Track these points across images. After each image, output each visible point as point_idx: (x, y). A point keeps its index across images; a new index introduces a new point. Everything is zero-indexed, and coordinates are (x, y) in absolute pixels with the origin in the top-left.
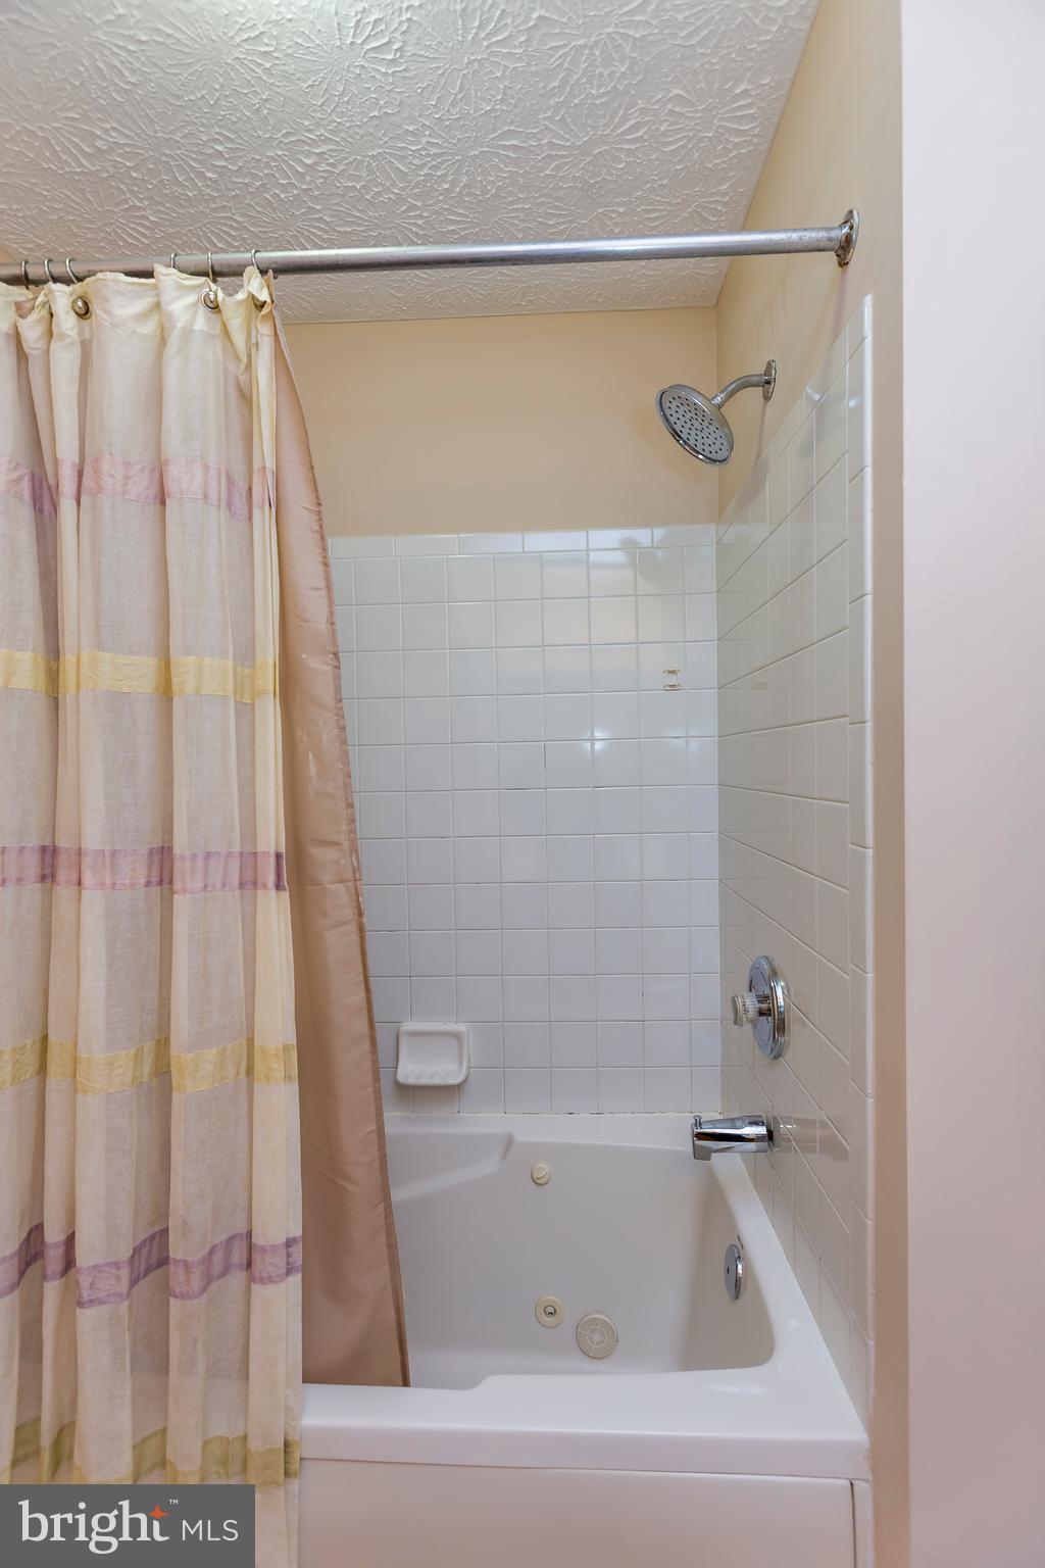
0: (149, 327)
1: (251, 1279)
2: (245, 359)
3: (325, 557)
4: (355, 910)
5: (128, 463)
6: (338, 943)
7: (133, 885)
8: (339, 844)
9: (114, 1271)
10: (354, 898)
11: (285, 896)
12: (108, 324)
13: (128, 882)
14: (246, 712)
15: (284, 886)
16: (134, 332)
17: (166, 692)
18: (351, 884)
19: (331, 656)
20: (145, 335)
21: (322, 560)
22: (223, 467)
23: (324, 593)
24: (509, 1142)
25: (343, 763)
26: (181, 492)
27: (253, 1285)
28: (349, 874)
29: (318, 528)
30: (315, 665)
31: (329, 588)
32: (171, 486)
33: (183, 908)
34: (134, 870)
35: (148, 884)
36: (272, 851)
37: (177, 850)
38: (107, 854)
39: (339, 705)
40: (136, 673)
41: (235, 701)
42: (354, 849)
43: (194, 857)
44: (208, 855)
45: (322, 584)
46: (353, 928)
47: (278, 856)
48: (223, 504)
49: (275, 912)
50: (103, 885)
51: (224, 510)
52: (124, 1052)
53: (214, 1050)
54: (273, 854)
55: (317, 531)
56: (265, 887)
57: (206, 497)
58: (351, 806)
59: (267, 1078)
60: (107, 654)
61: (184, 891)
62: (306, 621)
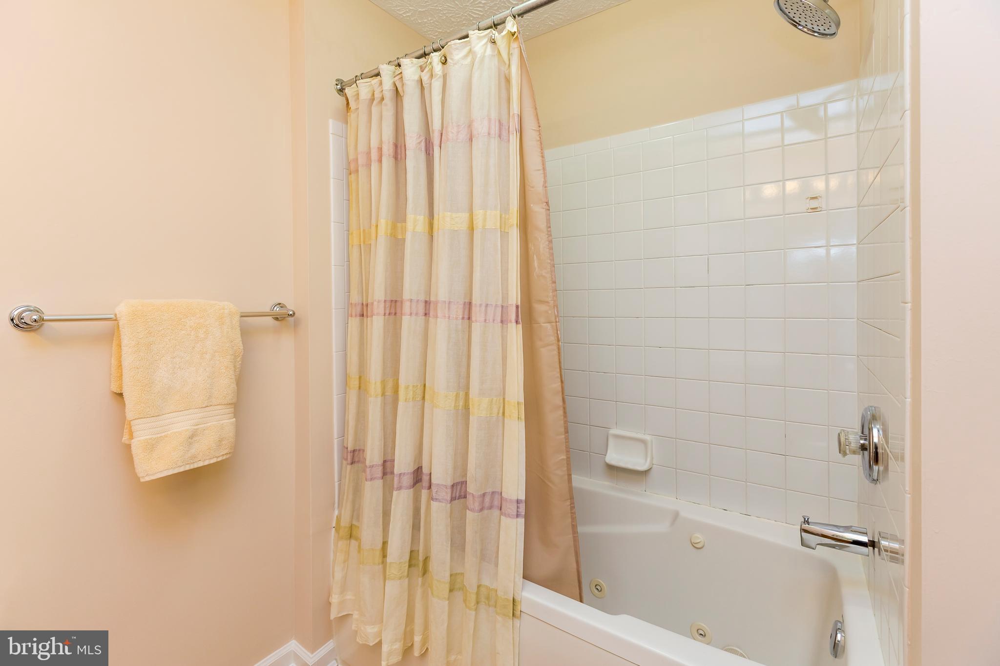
0: (468, 61)
1: (501, 514)
2: (507, 62)
3: (542, 153)
4: (556, 338)
5: (459, 125)
6: (547, 355)
7: (457, 318)
8: (548, 302)
9: (445, 489)
10: (556, 331)
11: (520, 326)
12: (451, 64)
13: (455, 316)
14: (504, 235)
15: (519, 322)
16: (462, 64)
17: (471, 228)
18: (554, 324)
19: (545, 204)
20: (467, 64)
21: (541, 155)
22: (497, 118)
23: (542, 172)
24: (676, 515)
25: (550, 260)
26: (478, 134)
27: (502, 516)
28: (553, 319)
29: (539, 139)
30: (537, 210)
31: (544, 169)
32: (475, 133)
33: (477, 328)
34: (457, 311)
35: (463, 318)
36: (514, 303)
37: (474, 302)
38: (447, 302)
39: (549, 229)
40: (460, 220)
41: (501, 231)
42: (556, 306)
43: (481, 305)
44: (487, 305)
45: (541, 168)
46: (555, 347)
47: (517, 307)
48: (497, 135)
49: (515, 333)
50: (445, 316)
51: (497, 139)
52: (451, 393)
53: (487, 399)
54: (514, 306)
55: (539, 140)
56: (511, 322)
57: (489, 134)
58: (554, 282)
59: (510, 416)
60: (449, 213)
61: (476, 321)
62: (533, 187)
